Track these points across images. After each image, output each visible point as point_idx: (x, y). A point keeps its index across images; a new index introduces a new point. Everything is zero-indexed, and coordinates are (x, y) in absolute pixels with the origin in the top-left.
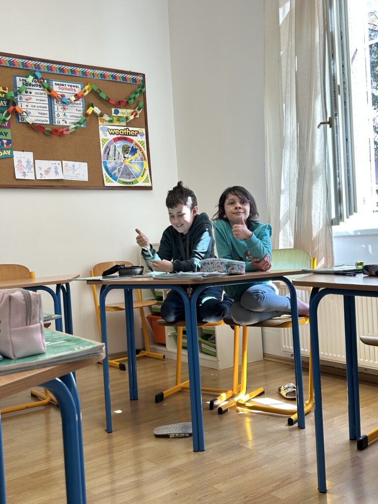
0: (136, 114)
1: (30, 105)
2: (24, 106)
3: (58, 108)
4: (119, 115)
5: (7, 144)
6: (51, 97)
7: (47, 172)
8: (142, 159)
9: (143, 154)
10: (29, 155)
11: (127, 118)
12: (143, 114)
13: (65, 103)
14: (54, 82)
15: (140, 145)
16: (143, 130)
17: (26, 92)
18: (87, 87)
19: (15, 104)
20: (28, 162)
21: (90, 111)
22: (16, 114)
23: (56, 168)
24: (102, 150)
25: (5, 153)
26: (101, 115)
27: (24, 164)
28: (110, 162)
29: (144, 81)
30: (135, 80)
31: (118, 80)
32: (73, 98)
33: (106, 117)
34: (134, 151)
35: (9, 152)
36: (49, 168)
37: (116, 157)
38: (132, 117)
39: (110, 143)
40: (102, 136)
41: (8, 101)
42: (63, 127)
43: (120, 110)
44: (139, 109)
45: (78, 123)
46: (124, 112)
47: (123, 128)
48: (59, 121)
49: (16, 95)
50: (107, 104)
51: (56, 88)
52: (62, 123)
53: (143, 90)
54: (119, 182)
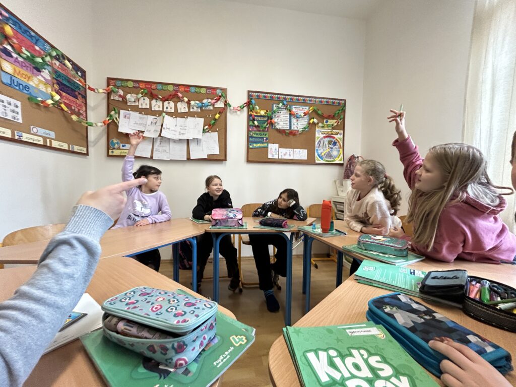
0: (338, 123)
1: (279, 119)
2: (276, 120)
3: (294, 120)
4: (328, 123)
5: (266, 140)
6: (291, 115)
7: (285, 155)
8: (339, 148)
9: (340, 144)
10: (277, 146)
11: (332, 125)
12: (343, 122)
13: (298, 118)
14: (293, 107)
15: (339, 140)
16: (342, 132)
17: (278, 112)
18: (311, 108)
19: (271, 119)
20: (276, 149)
21: (311, 121)
22: (272, 124)
23: (290, 153)
24: (316, 143)
25: (264, 145)
26: (318, 124)
27: (274, 150)
28: (320, 150)
29: (345, 104)
30: (339, 103)
31: (330, 104)
32: (303, 115)
33: (320, 125)
34: (335, 144)
35: (266, 145)
36: (286, 153)
37: (324, 147)
38: (336, 124)
39: (322, 139)
40: (317, 135)
41: (268, 117)
42: (296, 130)
43: (329, 121)
44: (340, 120)
45: (304, 128)
46: (331, 122)
47: (330, 130)
48: (294, 128)
49: (273, 114)
50: (322, 117)
51: (294, 110)
52: (296, 129)
53: (344, 109)
54: (324, 160)
